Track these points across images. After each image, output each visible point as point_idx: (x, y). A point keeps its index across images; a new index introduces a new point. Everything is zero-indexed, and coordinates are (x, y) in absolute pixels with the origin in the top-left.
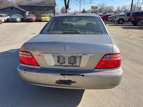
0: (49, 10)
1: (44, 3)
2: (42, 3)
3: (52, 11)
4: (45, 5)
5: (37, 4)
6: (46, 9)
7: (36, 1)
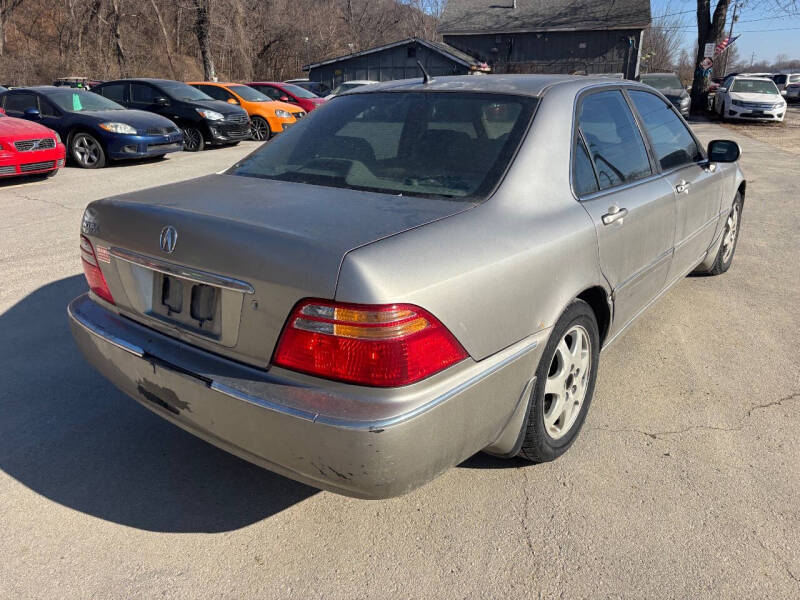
0: (602, 53)
1: (582, 14)
2: (566, 15)
3: (614, 56)
4: (580, 27)
5: (536, 25)
6: (583, 46)
7: (541, 10)
